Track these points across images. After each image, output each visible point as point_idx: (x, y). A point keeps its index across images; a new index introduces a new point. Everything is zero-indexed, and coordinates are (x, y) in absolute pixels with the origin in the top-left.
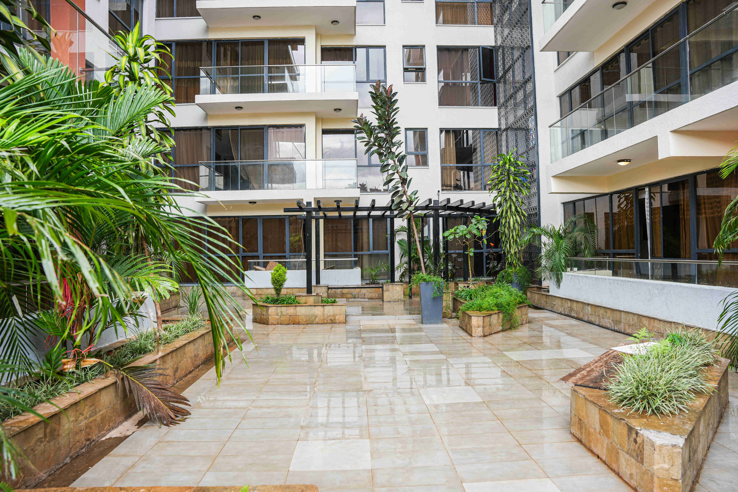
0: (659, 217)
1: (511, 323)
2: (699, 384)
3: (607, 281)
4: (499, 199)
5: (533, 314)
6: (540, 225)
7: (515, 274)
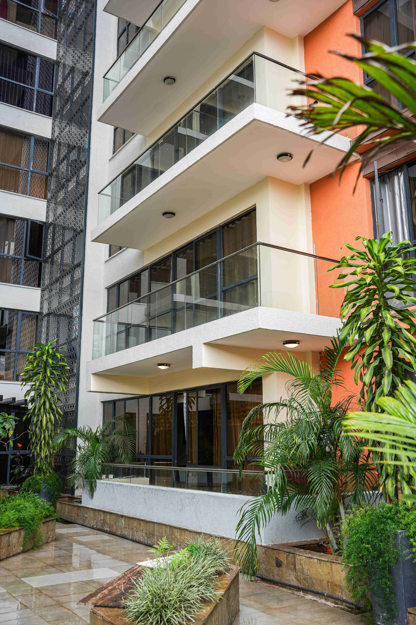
0: (195, 423)
1: (34, 541)
2: (208, 592)
3: (141, 489)
4: (32, 393)
5: (61, 530)
6: (76, 426)
7: (44, 482)
